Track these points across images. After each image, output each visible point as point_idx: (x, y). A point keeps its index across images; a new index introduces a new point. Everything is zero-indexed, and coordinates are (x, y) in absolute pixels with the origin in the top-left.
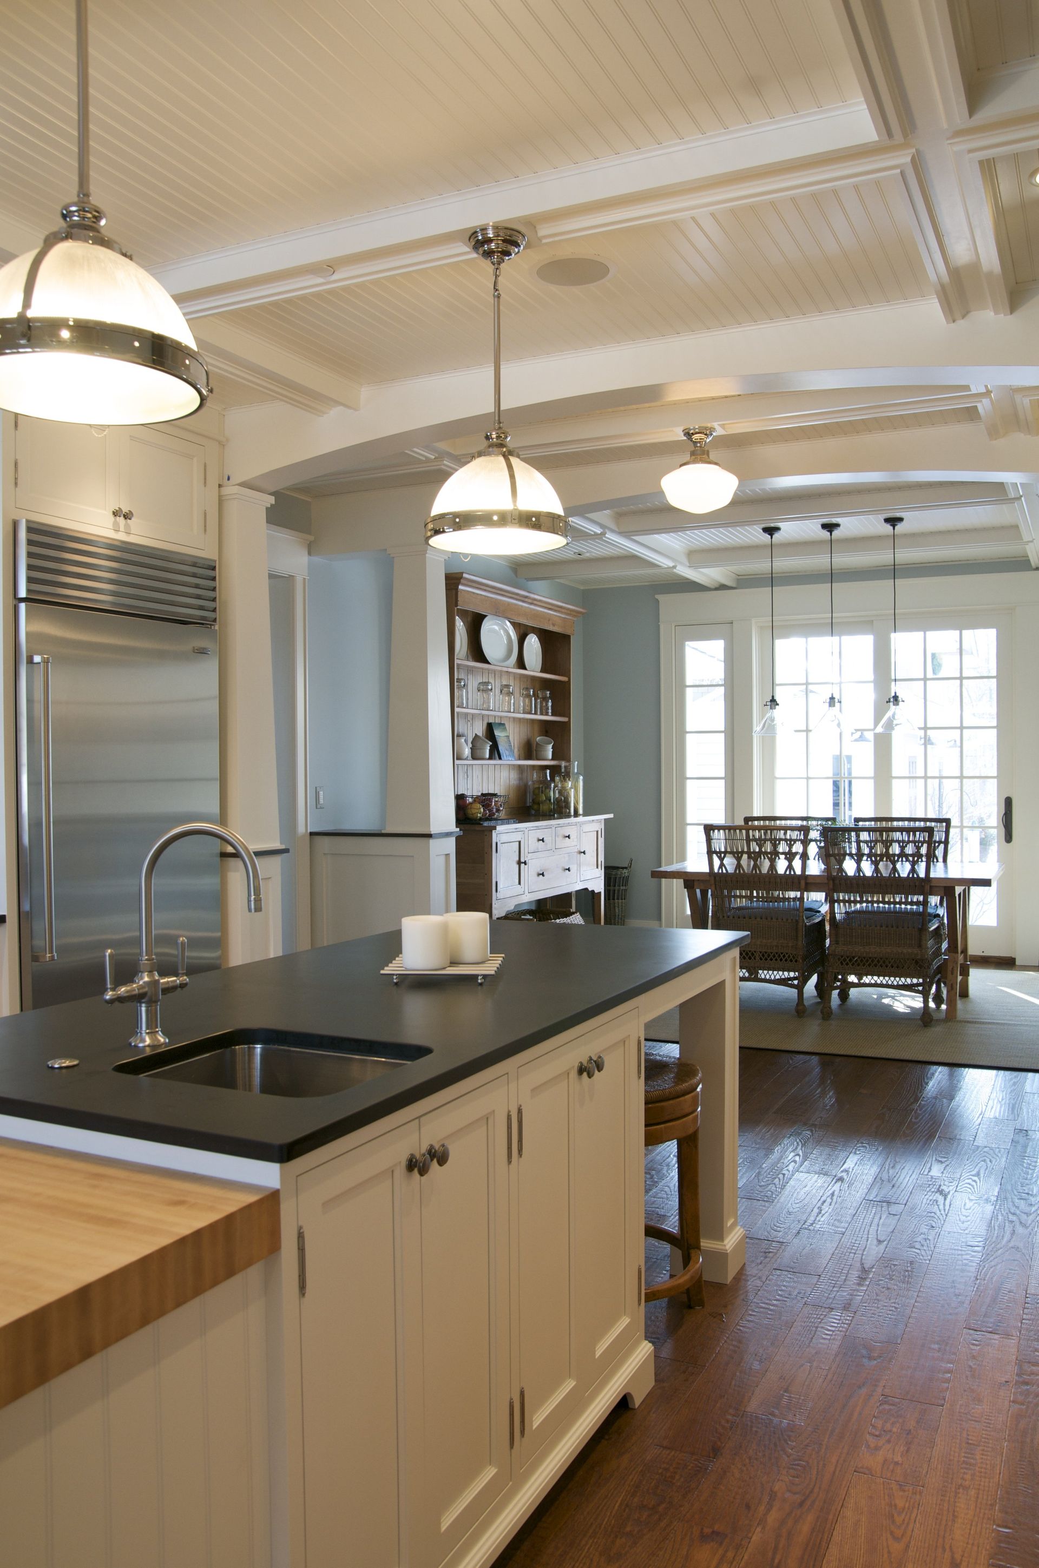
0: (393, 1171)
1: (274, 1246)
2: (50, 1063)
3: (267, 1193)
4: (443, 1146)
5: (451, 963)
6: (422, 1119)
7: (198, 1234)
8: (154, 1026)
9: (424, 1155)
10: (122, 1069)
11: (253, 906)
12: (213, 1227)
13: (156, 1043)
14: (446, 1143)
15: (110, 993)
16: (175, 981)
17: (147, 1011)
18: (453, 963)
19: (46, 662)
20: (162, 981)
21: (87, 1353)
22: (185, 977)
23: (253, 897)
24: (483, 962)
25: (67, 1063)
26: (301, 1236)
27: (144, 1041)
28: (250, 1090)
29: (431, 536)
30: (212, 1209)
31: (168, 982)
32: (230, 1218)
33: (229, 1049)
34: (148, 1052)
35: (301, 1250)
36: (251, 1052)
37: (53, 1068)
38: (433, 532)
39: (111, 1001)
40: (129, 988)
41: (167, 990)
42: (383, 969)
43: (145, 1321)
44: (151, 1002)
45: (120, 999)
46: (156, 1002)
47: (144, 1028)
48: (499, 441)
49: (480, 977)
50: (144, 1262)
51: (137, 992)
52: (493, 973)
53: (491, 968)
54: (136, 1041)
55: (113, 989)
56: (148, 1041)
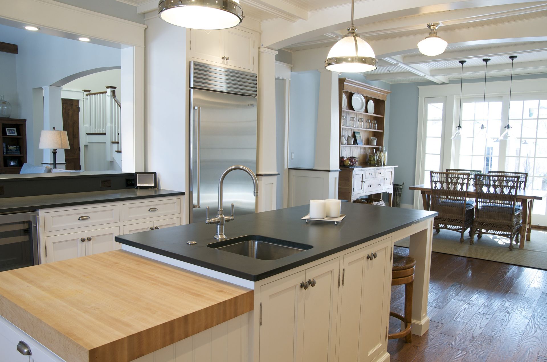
0: (295, 287)
1: (251, 308)
2: (187, 242)
3: (250, 291)
4: (314, 280)
5: (326, 217)
6: (307, 270)
7: (225, 302)
8: (222, 233)
9: (306, 282)
10: (210, 246)
11: (255, 195)
12: (230, 300)
13: (222, 238)
14: (315, 279)
15: (208, 221)
16: (230, 218)
17: (220, 227)
18: (327, 217)
19: (199, 109)
20: (225, 218)
21: (187, 336)
22: (233, 217)
23: (255, 191)
24: (338, 217)
25: (194, 243)
26: (261, 306)
27: (219, 237)
28: (253, 257)
29: (327, 66)
30: (231, 294)
31: (227, 218)
32: (236, 298)
33: (247, 242)
34: (220, 240)
35: (261, 310)
36: (254, 243)
37: (188, 244)
38: (327, 65)
39: (208, 223)
40: (214, 219)
41: (227, 221)
42: (303, 218)
43: (206, 328)
44: (221, 224)
45: (211, 223)
46: (223, 224)
47: (219, 233)
48: (353, 31)
49: (335, 222)
50: (206, 309)
51: (216, 221)
52: (340, 221)
53: (339, 220)
54: (216, 237)
55: (208, 219)
56: (220, 237)
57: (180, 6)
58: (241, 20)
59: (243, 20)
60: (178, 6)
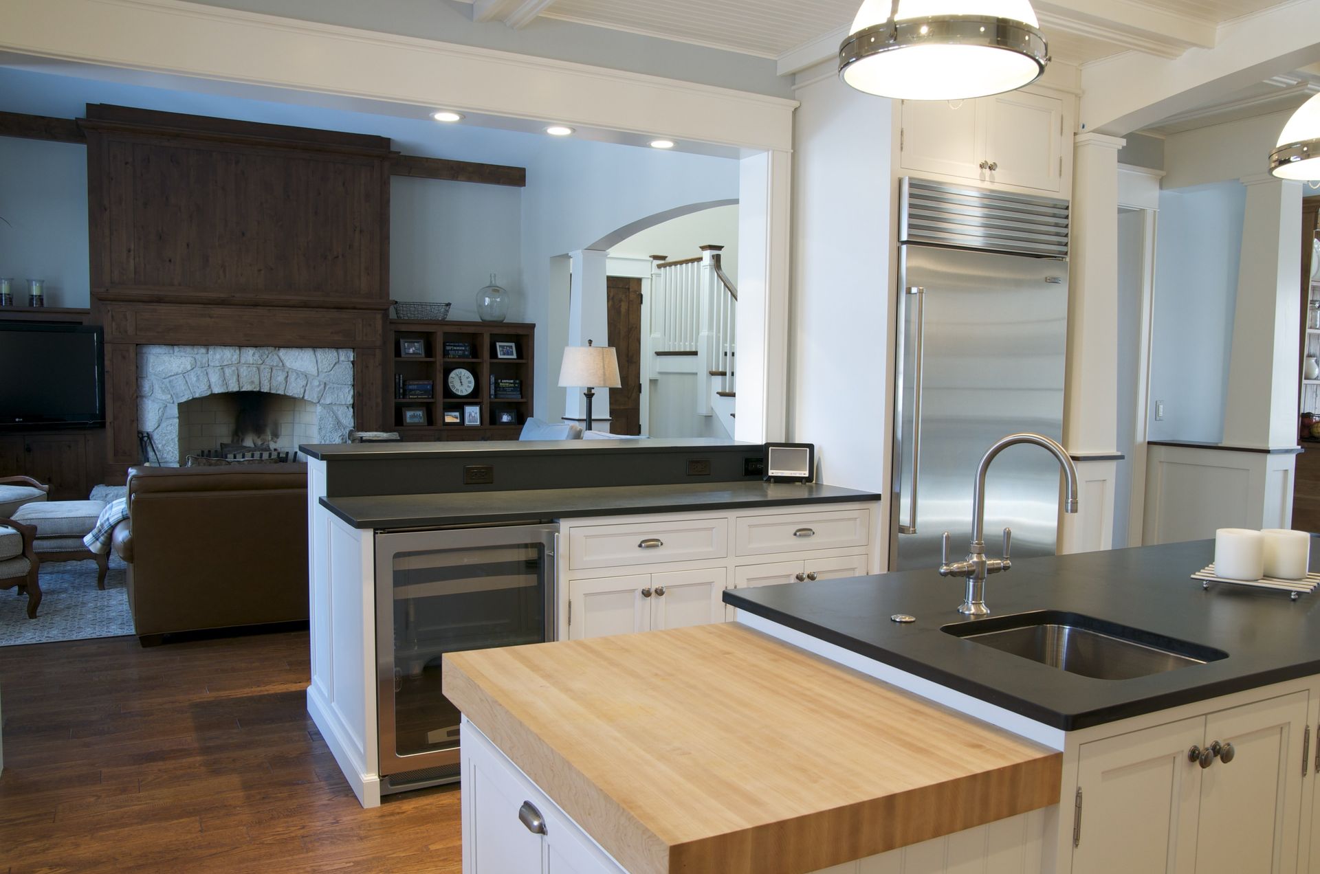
0: (1174, 758)
1: (1053, 798)
2: (893, 617)
3: (1052, 753)
4: (1229, 745)
5: (1264, 576)
6: (1209, 716)
7: (987, 774)
8: (979, 598)
9: (1207, 749)
10: (948, 630)
11: (1069, 508)
12: (1001, 771)
13: (979, 613)
14: (1233, 744)
15: (945, 568)
16: (1000, 564)
17: (974, 586)
18: (1267, 576)
19: (921, 292)
20: (988, 562)
21: (889, 846)
22: (1009, 561)
23: (1070, 500)
24: (1300, 579)
25: (907, 619)
26: (1079, 796)
27: (970, 610)
28: (1056, 666)
29: (1276, 167)
30: (1002, 756)
31: (993, 564)
32: (1016, 768)
33: (1041, 626)
34: (972, 619)
35: (1078, 807)
36: (1060, 632)
37: (895, 621)
38: (1277, 163)
39: (945, 574)
40: (960, 565)
41: (992, 571)
42: (1194, 574)
43: (937, 833)
44: (978, 579)
45: (953, 574)
46: (982, 579)
47: (970, 599)
49: (1293, 594)
50: (940, 787)
51: (966, 569)
52: (1308, 591)
53: (1306, 586)
54: (963, 609)
55: (946, 565)
56: (973, 610)
57: (890, 48)
58: (1042, 68)
59: (1046, 69)
60: (886, 49)
